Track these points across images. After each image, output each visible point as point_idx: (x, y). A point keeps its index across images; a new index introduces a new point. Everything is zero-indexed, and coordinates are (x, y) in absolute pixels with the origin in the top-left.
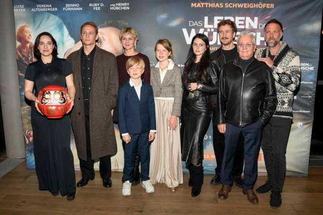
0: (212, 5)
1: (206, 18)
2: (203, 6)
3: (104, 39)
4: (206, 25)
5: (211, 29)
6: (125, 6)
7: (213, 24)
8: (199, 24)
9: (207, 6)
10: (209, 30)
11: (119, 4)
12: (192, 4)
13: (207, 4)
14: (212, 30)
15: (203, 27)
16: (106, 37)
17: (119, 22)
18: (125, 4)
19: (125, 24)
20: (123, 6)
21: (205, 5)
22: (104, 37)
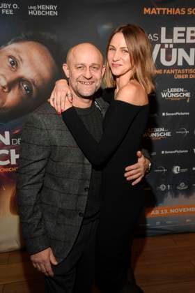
0: (171, 11)
1: (163, 30)
2: (159, 13)
3: (22, 60)
4: (164, 40)
5: (169, 44)
6: (51, 10)
7: (172, 37)
8: (154, 38)
9: (164, 13)
10: (166, 46)
11: (42, 7)
12: (145, 9)
13: (164, 9)
14: (171, 46)
15: (159, 42)
16: (24, 57)
17: (43, 34)
18: (51, 7)
19: (52, 37)
20: (47, 10)
21: (161, 11)
22: (22, 56)
